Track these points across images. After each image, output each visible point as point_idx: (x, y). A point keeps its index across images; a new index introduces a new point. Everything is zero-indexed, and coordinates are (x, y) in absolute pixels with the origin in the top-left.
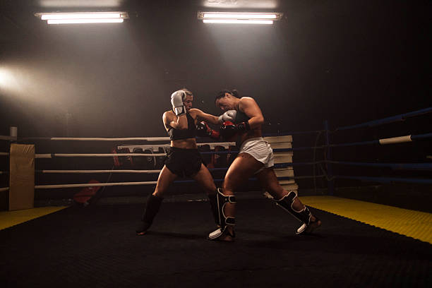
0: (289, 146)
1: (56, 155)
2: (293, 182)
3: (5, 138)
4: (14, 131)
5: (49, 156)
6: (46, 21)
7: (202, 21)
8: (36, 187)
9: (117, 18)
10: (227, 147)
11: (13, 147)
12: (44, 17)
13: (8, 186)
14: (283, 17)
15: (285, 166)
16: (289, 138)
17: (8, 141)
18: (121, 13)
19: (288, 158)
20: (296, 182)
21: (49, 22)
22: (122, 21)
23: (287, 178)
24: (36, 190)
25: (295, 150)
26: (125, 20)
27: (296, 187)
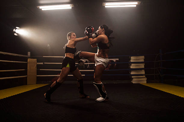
0: (143, 61)
1: (45, 63)
2: (144, 76)
3: (26, 56)
4: (29, 53)
5: (42, 63)
6: (41, 9)
7: (104, 7)
8: (37, 76)
9: (69, 7)
10: (115, 61)
11: (29, 60)
13: (27, 75)
14: (141, 3)
15: (141, 69)
16: (143, 57)
17: (27, 57)
18: (71, 5)
19: (142, 66)
20: (146, 77)
21: (43, 10)
22: (71, 8)
23: (142, 75)
24: (37, 77)
25: (145, 62)
26: (72, 8)
27: (146, 79)
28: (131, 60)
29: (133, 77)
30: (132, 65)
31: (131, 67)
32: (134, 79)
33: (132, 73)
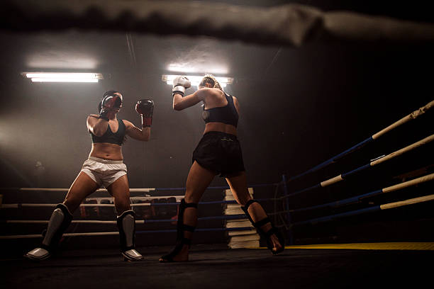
1: (23, 205)
2: (255, 232)
5: (16, 205)
6: (30, 79)
7: (165, 83)
9: (92, 78)
12: (29, 75)
14: (234, 81)
18: (96, 74)
21: (33, 80)
22: (97, 81)
23: (249, 229)
26: (100, 81)
27: (257, 237)
28: (226, 197)
29: (230, 234)
30: (228, 207)
31: (228, 212)
32: (233, 238)
33: (229, 225)
